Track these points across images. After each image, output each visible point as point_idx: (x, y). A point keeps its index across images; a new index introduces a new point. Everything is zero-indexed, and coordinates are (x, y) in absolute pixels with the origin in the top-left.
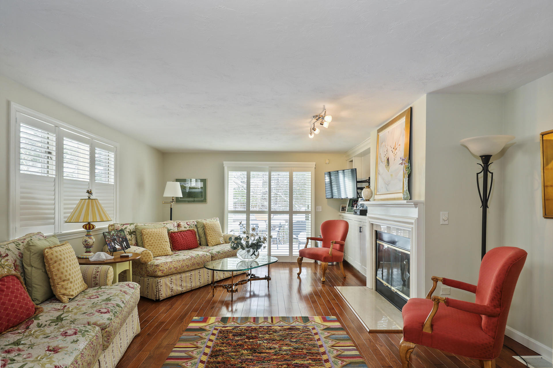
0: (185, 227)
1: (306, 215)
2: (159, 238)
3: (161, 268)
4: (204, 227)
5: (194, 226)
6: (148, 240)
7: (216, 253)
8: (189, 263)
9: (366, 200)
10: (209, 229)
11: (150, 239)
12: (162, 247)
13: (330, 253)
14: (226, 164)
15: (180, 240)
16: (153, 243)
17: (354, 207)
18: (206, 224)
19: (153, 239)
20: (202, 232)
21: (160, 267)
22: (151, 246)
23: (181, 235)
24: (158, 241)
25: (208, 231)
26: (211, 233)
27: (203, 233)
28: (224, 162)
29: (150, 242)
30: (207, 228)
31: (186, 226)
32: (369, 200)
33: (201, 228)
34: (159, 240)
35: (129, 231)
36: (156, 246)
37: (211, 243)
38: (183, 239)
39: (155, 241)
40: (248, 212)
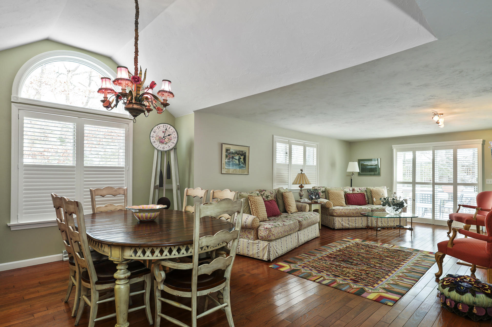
0: (358, 191)
1: (475, 187)
2: (338, 196)
3: (336, 212)
4: (371, 192)
5: (365, 191)
6: (331, 196)
8: (354, 212)
10: (374, 193)
11: (332, 196)
12: (339, 201)
13: (473, 217)
14: (395, 147)
15: (353, 199)
16: (334, 198)
18: (373, 190)
19: (334, 196)
20: (370, 195)
21: (335, 211)
22: (333, 200)
23: (354, 196)
24: (337, 197)
25: (374, 194)
26: (376, 196)
27: (370, 196)
28: (393, 145)
29: (333, 198)
30: (373, 192)
31: (359, 190)
33: (369, 192)
34: (338, 197)
35: (322, 191)
36: (336, 200)
37: (376, 203)
38: (355, 198)
39: (335, 197)
40: (414, 183)
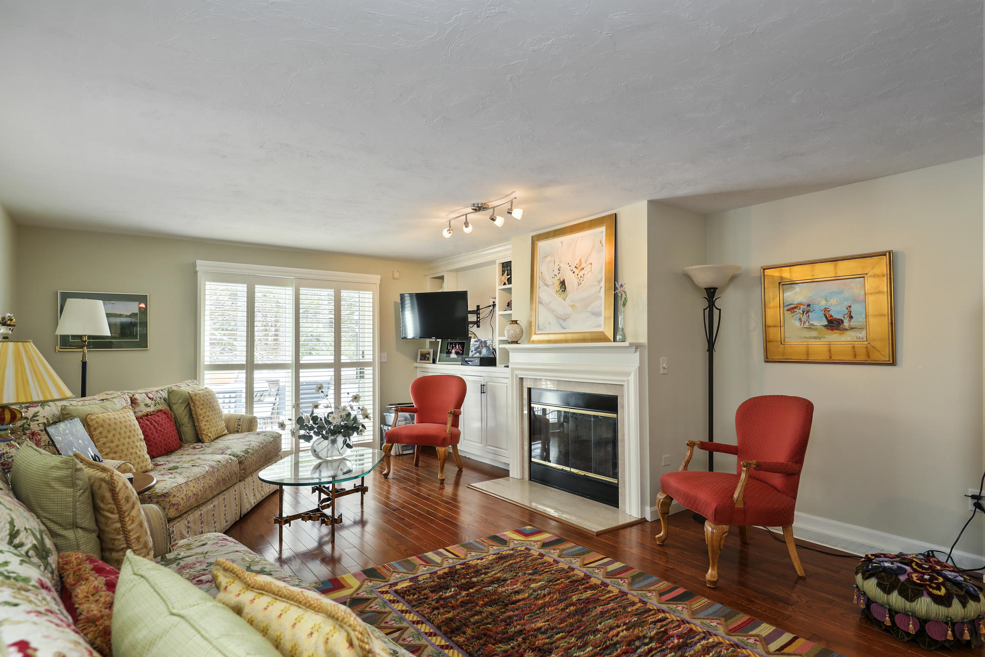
0: (146, 405)
1: (357, 369)
2: (128, 434)
3: (174, 500)
4: (190, 402)
5: (163, 401)
6: (105, 440)
7: (243, 454)
9: (513, 342)
10: (203, 404)
11: (110, 436)
12: (136, 453)
13: (448, 432)
14: (202, 265)
15: (152, 434)
16: (117, 446)
17: (451, 353)
18: (195, 395)
19: (117, 436)
20: (184, 413)
21: (171, 498)
22: (115, 453)
23: (151, 424)
24: (127, 440)
25: (201, 409)
26: (208, 414)
27: (186, 415)
28: (198, 262)
29: (112, 445)
30: (197, 403)
31: (149, 401)
32: (517, 343)
33: (181, 403)
34: (129, 437)
35: (45, 421)
36: (125, 452)
37: (209, 435)
38: (157, 432)
39: (122, 440)
40: (250, 366)
